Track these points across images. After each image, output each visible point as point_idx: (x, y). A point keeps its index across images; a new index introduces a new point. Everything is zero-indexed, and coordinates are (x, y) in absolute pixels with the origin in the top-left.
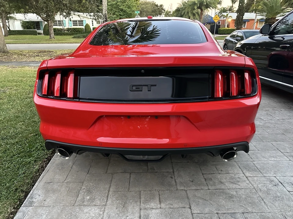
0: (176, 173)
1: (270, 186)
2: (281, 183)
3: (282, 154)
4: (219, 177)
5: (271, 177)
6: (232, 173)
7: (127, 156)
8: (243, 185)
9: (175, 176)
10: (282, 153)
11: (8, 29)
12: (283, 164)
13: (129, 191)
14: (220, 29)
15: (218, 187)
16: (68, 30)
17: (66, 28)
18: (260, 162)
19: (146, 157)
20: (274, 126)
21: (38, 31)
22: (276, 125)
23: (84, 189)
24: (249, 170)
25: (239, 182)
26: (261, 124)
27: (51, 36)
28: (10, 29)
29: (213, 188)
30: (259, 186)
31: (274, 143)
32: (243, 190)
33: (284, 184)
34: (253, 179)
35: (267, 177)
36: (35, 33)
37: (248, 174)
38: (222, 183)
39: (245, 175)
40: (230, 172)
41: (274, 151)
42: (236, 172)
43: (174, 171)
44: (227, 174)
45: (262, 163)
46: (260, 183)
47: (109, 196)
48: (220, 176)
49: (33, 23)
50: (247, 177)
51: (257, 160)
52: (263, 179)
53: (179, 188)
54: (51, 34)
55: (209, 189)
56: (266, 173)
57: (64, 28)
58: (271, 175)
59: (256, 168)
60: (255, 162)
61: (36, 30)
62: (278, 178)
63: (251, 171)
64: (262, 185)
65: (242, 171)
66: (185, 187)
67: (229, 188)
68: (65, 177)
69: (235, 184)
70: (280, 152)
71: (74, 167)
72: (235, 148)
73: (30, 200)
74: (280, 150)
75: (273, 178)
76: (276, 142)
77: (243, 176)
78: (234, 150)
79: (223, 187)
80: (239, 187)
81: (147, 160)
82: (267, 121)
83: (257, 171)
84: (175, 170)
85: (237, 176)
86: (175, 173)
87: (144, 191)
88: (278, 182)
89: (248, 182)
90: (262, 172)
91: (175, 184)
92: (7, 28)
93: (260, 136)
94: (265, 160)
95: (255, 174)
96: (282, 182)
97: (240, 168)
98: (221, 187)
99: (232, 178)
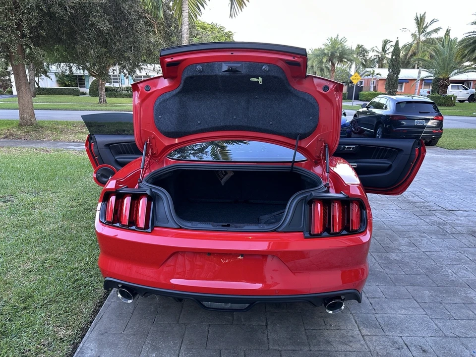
0: (270, 327)
1: (391, 349)
2: (407, 346)
3: (418, 305)
4: (326, 334)
5: (396, 337)
6: (345, 329)
7: (205, 303)
8: (356, 346)
9: (268, 330)
10: (418, 303)
11: (37, 86)
12: (415, 320)
13: (206, 349)
14: (361, 93)
15: (323, 347)
16: (127, 90)
17: (124, 86)
18: (384, 315)
19: (229, 305)
20: (415, 262)
21: (82, 90)
22: (419, 261)
23: (149, 343)
24: (367, 327)
25: (351, 342)
26: (398, 258)
27: (101, 99)
28: (39, 87)
29: (316, 349)
30: (377, 348)
31: (410, 288)
32: (355, 353)
33: (410, 348)
34: (370, 338)
35: (389, 337)
36: (77, 93)
37: (364, 332)
38: (329, 342)
39: (361, 333)
40: (342, 328)
41: (407, 301)
42: (350, 327)
43: (267, 324)
44: (338, 331)
45: (388, 317)
46: (378, 345)
47: (180, 354)
48: (328, 334)
49: (75, 77)
50: (363, 336)
51: (381, 312)
52: (384, 339)
53: (271, 347)
54: (101, 96)
55: (310, 350)
56: (389, 331)
57: (121, 86)
58: (395, 335)
59: (378, 323)
60: (377, 316)
61: (79, 88)
62: (404, 338)
63: (370, 328)
64: (381, 347)
65: (358, 327)
66: (279, 346)
67: (336, 349)
68: (124, 326)
69: (346, 344)
70: (415, 301)
71: (135, 313)
72: (343, 297)
73: (80, 355)
74: (416, 298)
75: (397, 338)
76: (413, 287)
77: (358, 335)
78: (341, 299)
79: (329, 349)
80: (350, 349)
81: (230, 308)
82: (406, 254)
83: (378, 328)
84: (269, 323)
85: (350, 334)
86: (268, 326)
87: (226, 349)
88: (403, 344)
89: (363, 342)
90: (385, 329)
91: (266, 341)
92: (36, 84)
93: (392, 277)
94: (393, 312)
95: (374, 332)
96: (408, 344)
97: (356, 323)
98: (326, 347)
99: (342, 337)
